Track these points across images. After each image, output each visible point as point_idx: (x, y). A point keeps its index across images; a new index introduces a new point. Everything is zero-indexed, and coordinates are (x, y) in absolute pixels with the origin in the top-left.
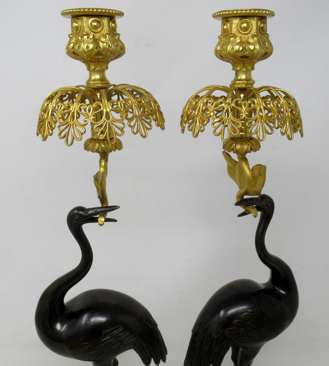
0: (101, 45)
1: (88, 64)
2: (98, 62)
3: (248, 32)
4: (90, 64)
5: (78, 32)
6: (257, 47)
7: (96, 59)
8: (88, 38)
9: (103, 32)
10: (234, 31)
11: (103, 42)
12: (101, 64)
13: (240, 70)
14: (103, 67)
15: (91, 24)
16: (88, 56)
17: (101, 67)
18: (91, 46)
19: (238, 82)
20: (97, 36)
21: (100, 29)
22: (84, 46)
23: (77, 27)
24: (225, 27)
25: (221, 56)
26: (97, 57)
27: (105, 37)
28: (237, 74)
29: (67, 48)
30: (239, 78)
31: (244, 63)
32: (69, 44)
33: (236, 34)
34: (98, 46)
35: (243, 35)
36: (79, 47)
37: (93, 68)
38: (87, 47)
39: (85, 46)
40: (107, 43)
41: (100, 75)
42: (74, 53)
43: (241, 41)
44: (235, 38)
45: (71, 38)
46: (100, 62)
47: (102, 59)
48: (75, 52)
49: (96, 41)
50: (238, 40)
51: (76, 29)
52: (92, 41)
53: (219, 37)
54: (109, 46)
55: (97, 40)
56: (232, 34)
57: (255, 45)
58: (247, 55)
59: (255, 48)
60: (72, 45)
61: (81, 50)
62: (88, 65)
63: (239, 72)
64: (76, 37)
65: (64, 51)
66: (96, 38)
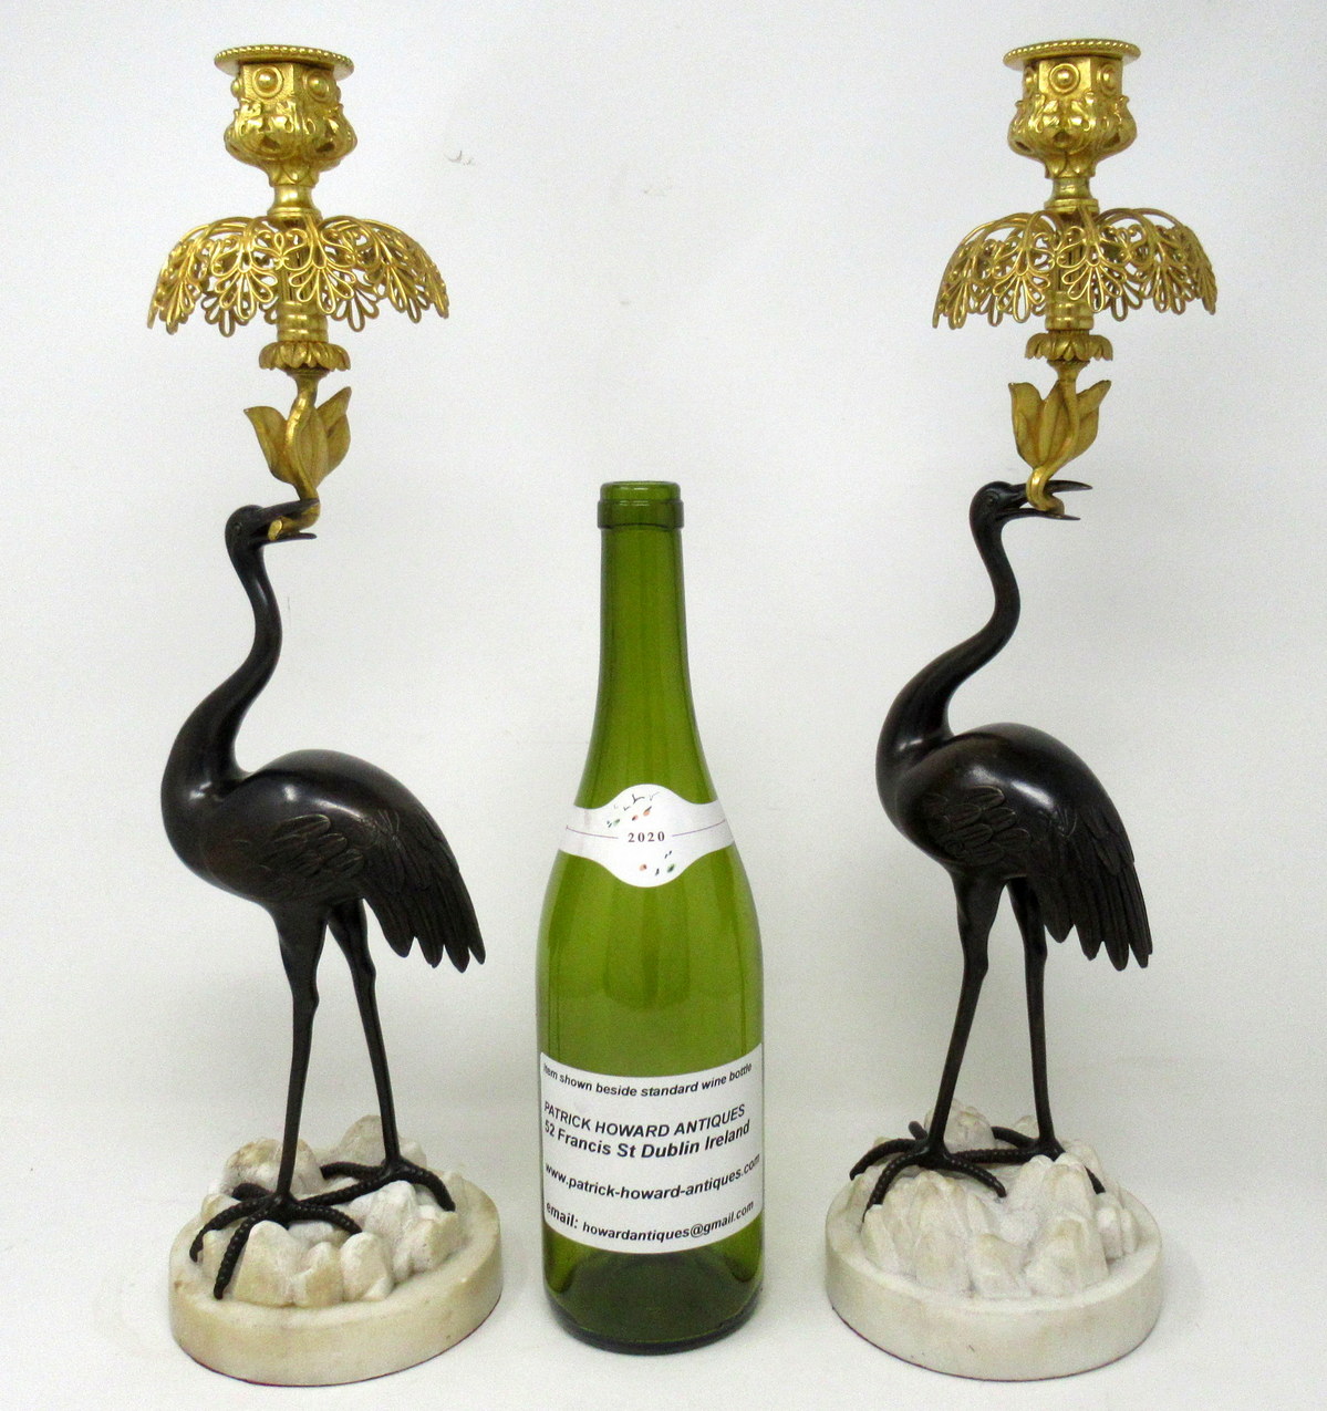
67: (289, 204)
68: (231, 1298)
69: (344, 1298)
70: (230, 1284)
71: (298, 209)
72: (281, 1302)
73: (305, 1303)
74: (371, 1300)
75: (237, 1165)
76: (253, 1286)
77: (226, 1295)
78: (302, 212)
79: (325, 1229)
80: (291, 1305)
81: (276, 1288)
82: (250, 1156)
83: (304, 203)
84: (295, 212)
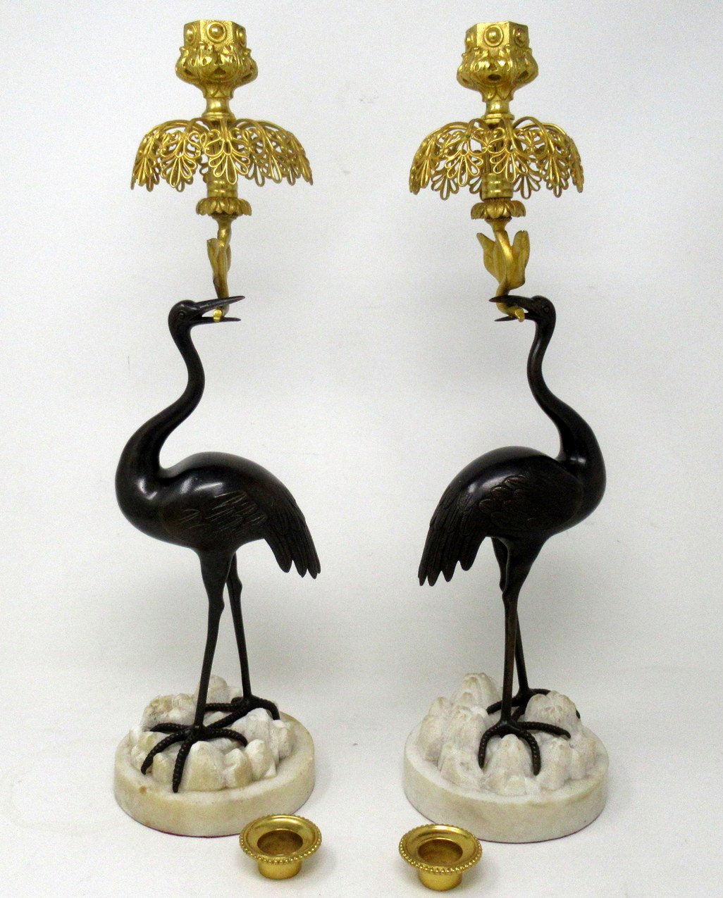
0: (223, 59)
1: (205, 88)
2: (218, 84)
3: (498, 44)
4: (207, 86)
5: (192, 42)
6: (511, 63)
7: (216, 79)
8: (205, 48)
9: (226, 42)
10: (479, 42)
11: (225, 55)
12: (223, 87)
13: (492, 99)
14: (225, 92)
15: (210, 31)
16: (206, 74)
17: (221, 92)
18: (209, 60)
19: (490, 116)
20: (218, 47)
21: (222, 38)
22: (199, 61)
23: (191, 36)
24: (468, 40)
25: (464, 80)
26: (217, 76)
27: (229, 48)
28: (488, 106)
29: (177, 65)
30: (492, 109)
31: (496, 89)
32: (180, 59)
33: (482, 46)
34: (218, 61)
35: (492, 49)
36: (194, 61)
37: (212, 93)
38: (204, 61)
39: (202, 59)
40: (230, 56)
41: (221, 104)
42: (186, 71)
43: (488, 56)
44: (480, 53)
45: (182, 53)
46: (222, 84)
47: (225, 79)
48: (189, 69)
49: (216, 54)
50: (485, 54)
51: (190, 38)
52: (210, 52)
53: (462, 55)
54: (233, 60)
55: (217, 52)
56: (477, 47)
57: (506, 60)
58: (496, 74)
59: (506, 64)
60: (183, 60)
61: (195, 65)
62: (204, 90)
63: (492, 102)
64: (189, 49)
65: (173, 70)
66: (217, 49)
67: (215, 110)
68: (184, 790)
69: (253, 779)
70: (181, 783)
71: (220, 113)
72: (219, 787)
73: (235, 785)
74: (270, 778)
75: (154, 713)
76: (200, 780)
77: (179, 789)
78: (223, 115)
79: (226, 742)
80: (225, 788)
81: (216, 779)
82: (161, 707)
83: (225, 110)
84: (219, 115)
